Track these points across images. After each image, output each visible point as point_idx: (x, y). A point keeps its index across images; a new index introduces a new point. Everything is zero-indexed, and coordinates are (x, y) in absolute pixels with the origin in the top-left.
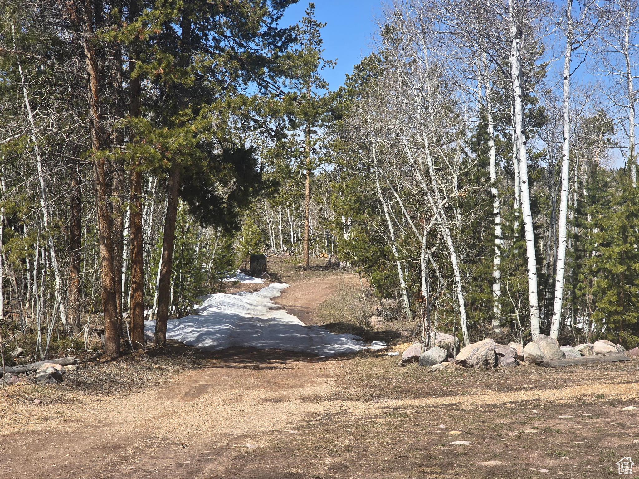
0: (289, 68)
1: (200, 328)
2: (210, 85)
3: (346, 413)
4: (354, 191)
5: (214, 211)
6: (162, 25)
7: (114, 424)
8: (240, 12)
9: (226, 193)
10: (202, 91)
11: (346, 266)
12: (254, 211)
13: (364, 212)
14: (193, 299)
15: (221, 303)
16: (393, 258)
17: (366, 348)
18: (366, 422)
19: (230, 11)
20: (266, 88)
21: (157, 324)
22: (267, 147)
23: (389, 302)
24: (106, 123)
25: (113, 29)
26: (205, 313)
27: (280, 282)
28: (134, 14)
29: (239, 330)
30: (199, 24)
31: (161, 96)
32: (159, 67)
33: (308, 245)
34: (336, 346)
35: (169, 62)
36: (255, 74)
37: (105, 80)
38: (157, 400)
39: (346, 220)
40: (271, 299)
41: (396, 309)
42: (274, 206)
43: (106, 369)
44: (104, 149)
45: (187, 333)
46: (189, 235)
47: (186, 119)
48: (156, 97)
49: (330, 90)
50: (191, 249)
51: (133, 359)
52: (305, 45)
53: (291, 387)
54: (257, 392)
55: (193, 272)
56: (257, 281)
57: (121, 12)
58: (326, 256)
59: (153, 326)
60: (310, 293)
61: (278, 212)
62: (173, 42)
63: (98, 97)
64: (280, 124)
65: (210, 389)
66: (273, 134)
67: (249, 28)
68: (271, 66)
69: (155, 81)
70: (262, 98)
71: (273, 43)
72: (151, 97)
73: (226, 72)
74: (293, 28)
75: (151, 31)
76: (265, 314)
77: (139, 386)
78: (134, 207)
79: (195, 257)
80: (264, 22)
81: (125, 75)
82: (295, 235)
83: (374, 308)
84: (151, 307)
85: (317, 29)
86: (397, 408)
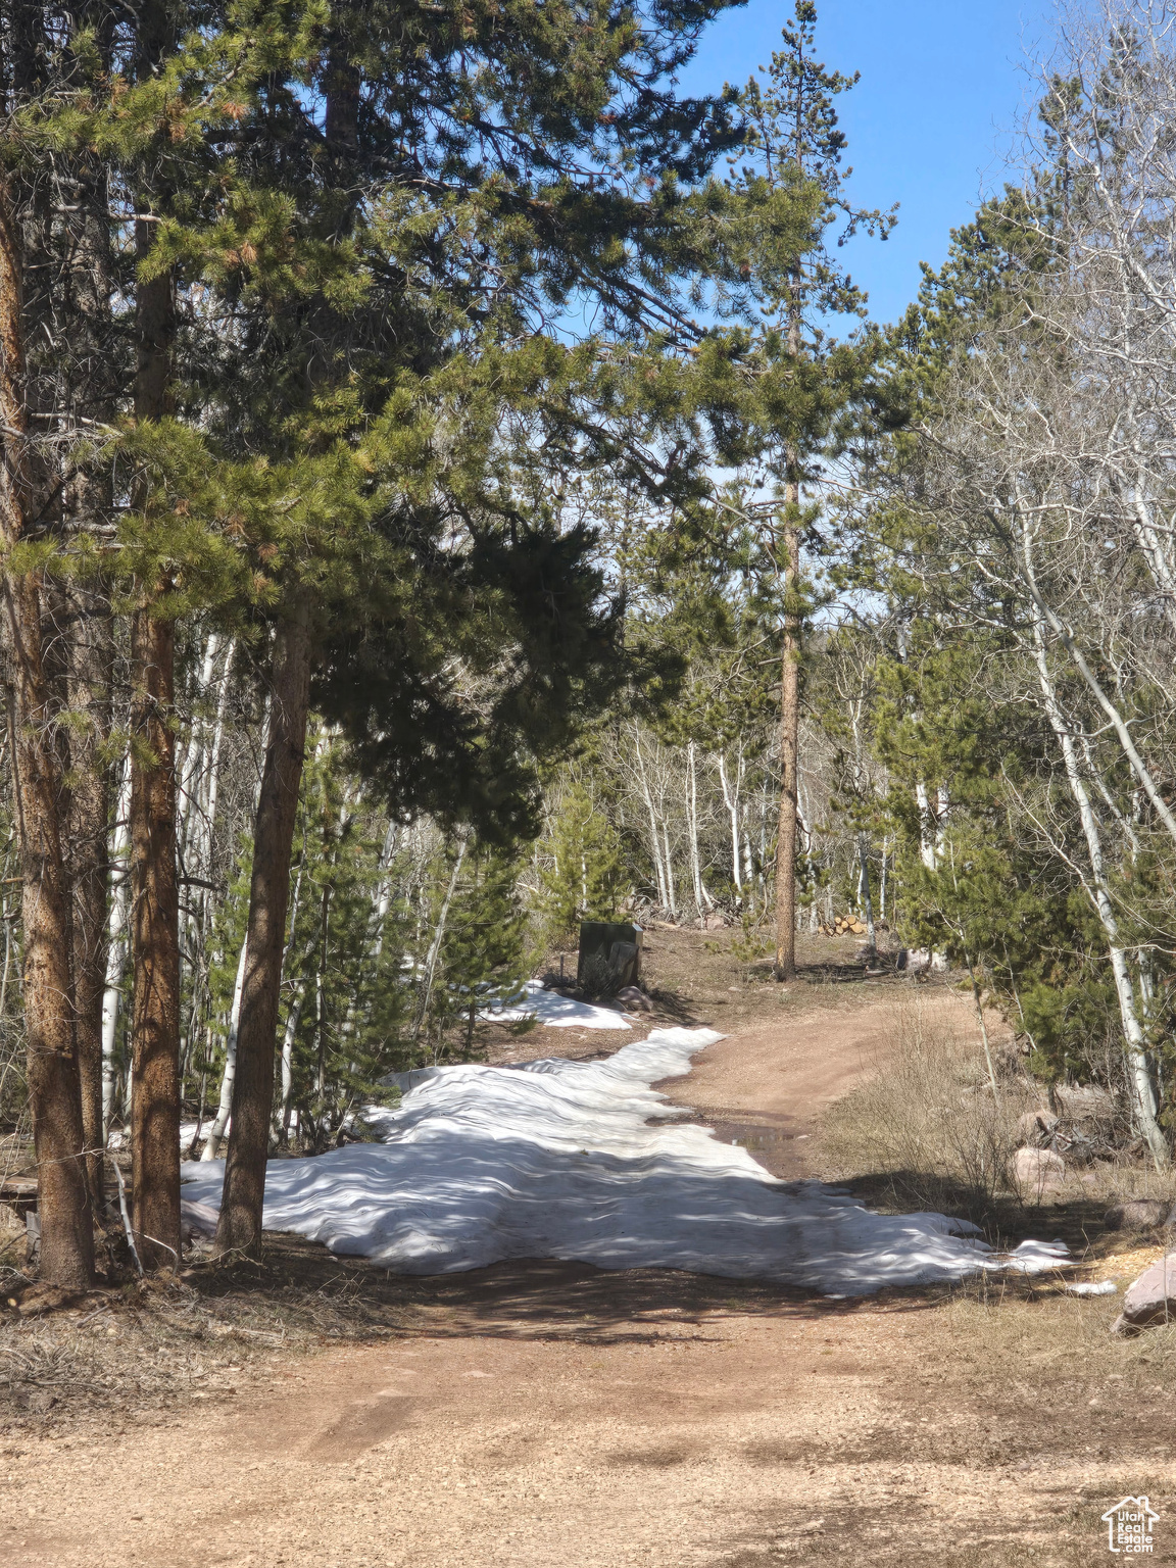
0: (714, 243)
1: (390, 1190)
2: (426, 302)
3: (910, 1508)
4: (956, 690)
5: (441, 761)
6: (253, 87)
7: (64, 1540)
8: (537, 40)
9: (489, 695)
10: (399, 323)
11: (927, 967)
12: (595, 760)
13: (994, 768)
14: (364, 1087)
15: (468, 1099)
16: (1097, 938)
17: (993, 1266)
18: (985, 1544)
19: (502, 37)
20: (632, 313)
21: (228, 1176)
22: (642, 525)
23: (1082, 1097)
24: (48, 442)
25: (76, 106)
26: (409, 1137)
27: (689, 1023)
28: (156, 45)
29: (531, 1198)
30: (390, 82)
31: (252, 341)
32: (241, 239)
33: (793, 886)
34: (886, 1258)
35: (276, 222)
36: (592, 261)
37: (48, 288)
38: (224, 1452)
39: (932, 793)
40: (655, 1085)
41: (1107, 1122)
42: (668, 744)
43: (43, 1339)
44: (40, 538)
45: (343, 1209)
46: (352, 850)
47: (337, 424)
48: (232, 346)
49: (872, 319)
50: (358, 902)
51: (140, 1302)
52: (783, 155)
53: (716, 1408)
54: (591, 1427)
55: (364, 986)
56: (604, 1018)
57: (107, 40)
58: (857, 928)
59: (217, 1182)
60: (796, 1065)
61: (683, 766)
62: (294, 149)
63: (20, 350)
64: (682, 445)
65: (418, 1415)
66: (659, 479)
67: (569, 96)
68: (649, 232)
69: (230, 289)
70: (616, 349)
71: (658, 152)
72: (214, 346)
73: (483, 257)
74: (732, 96)
75: (215, 111)
76: (632, 1139)
77: (158, 1400)
78: (143, 747)
79: (371, 930)
80: (628, 75)
81: (119, 269)
82: (747, 853)
83: (1028, 1119)
84: (211, 1113)
85: (826, 96)
86: (1102, 1494)
